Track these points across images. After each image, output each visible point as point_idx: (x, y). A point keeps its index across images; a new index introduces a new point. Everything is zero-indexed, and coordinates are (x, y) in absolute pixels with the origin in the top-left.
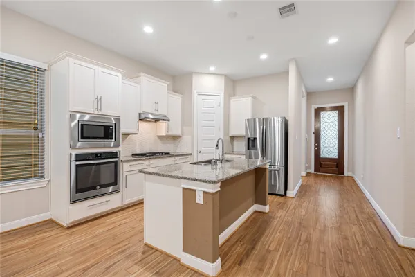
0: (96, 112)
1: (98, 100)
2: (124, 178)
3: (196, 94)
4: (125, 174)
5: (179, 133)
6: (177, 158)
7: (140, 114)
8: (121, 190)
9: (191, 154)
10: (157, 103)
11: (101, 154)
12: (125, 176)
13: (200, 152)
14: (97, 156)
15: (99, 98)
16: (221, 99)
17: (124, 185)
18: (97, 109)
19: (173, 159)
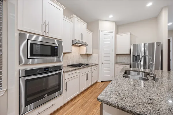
0: (44, 34)
1: (46, 25)
2: (65, 84)
3: (100, 31)
4: (65, 81)
5: (91, 53)
6: (92, 67)
7: (73, 41)
8: (63, 93)
9: (98, 64)
10: (82, 35)
11: (48, 68)
12: (65, 82)
13: (102, 63)
14: (45, 70)
15: (47, 23)
16: (113, 34)
17: (65, 88)
18: (45, 31)
19: (91, 68)
